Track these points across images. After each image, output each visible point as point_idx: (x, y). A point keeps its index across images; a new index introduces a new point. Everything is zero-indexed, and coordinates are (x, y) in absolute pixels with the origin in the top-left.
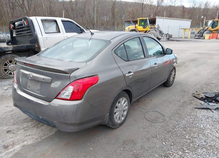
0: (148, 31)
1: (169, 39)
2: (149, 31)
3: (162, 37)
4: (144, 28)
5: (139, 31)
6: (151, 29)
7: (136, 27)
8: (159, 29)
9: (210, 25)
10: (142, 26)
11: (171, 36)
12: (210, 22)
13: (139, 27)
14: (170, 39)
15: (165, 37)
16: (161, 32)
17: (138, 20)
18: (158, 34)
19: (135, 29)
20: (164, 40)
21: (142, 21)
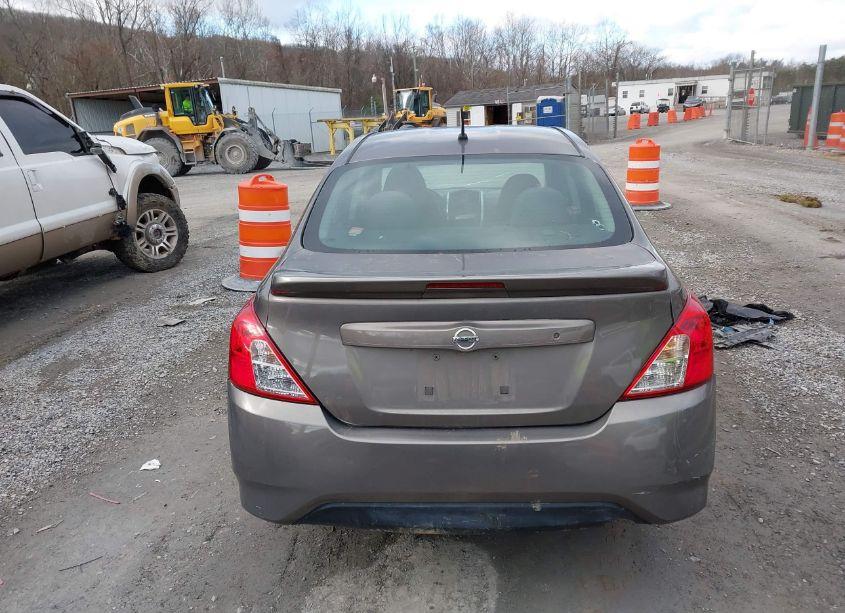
0: (217, 136)
1: (302, 159)
2: (223, 135)
3: (276, 153)
4: (197, 122)
5: (178, 136)
6: (225, 127)
7: (159, 121)
8: (260, 126)
9: (407, 106)
10: (187, 114)
11: (307, 149)
12: (406, 96)
13: (173, 120)
14: (308, 158)
15: (288, 154)
16: (265, 136)
17: (163, 92)
18: (261, 143)
19: (159, 128)
20: (287, 166)
21: (183, 93)
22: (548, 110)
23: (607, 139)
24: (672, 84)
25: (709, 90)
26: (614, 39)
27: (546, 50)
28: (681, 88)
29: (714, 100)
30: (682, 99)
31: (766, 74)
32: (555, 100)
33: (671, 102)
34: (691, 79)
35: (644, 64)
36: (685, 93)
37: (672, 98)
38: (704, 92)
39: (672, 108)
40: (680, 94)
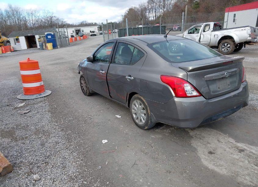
22: (49, 37)
23: (67, 45)
24: (73, 29)
25: (84, 30)
26: (49, 15)
27: (26, 18)
28: (76, 30)
29: (86, 34)
30: (77, 34)
31: (98, 26)
32: (51, 34)
33: (74, 34)
34: (79, 28)
35: (60, 23)
36: (78, 32)
37: (74, 33)
38: (83, 31)
39: (75, 36)
40: (76, 32)
